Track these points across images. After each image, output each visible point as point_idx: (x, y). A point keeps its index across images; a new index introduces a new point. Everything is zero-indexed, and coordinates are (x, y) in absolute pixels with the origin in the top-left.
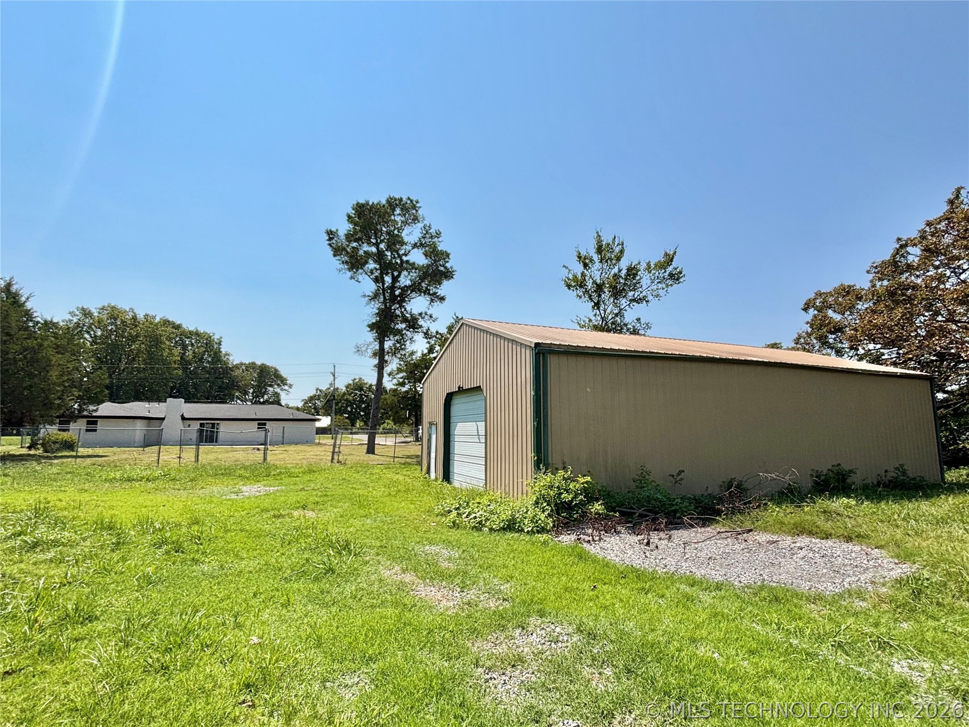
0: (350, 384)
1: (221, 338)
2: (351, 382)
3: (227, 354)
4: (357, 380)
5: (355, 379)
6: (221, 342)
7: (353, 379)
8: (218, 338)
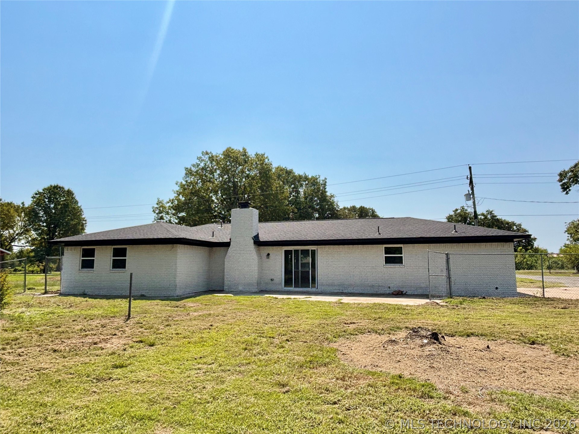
0: (452, 216)
1: (326, 179)
2: (452, 213)
3: (332, 196)
4: (459, 211)
5: (457, 210)
6: (326, 182)
7: (454, 209)
8: (323, 179)
